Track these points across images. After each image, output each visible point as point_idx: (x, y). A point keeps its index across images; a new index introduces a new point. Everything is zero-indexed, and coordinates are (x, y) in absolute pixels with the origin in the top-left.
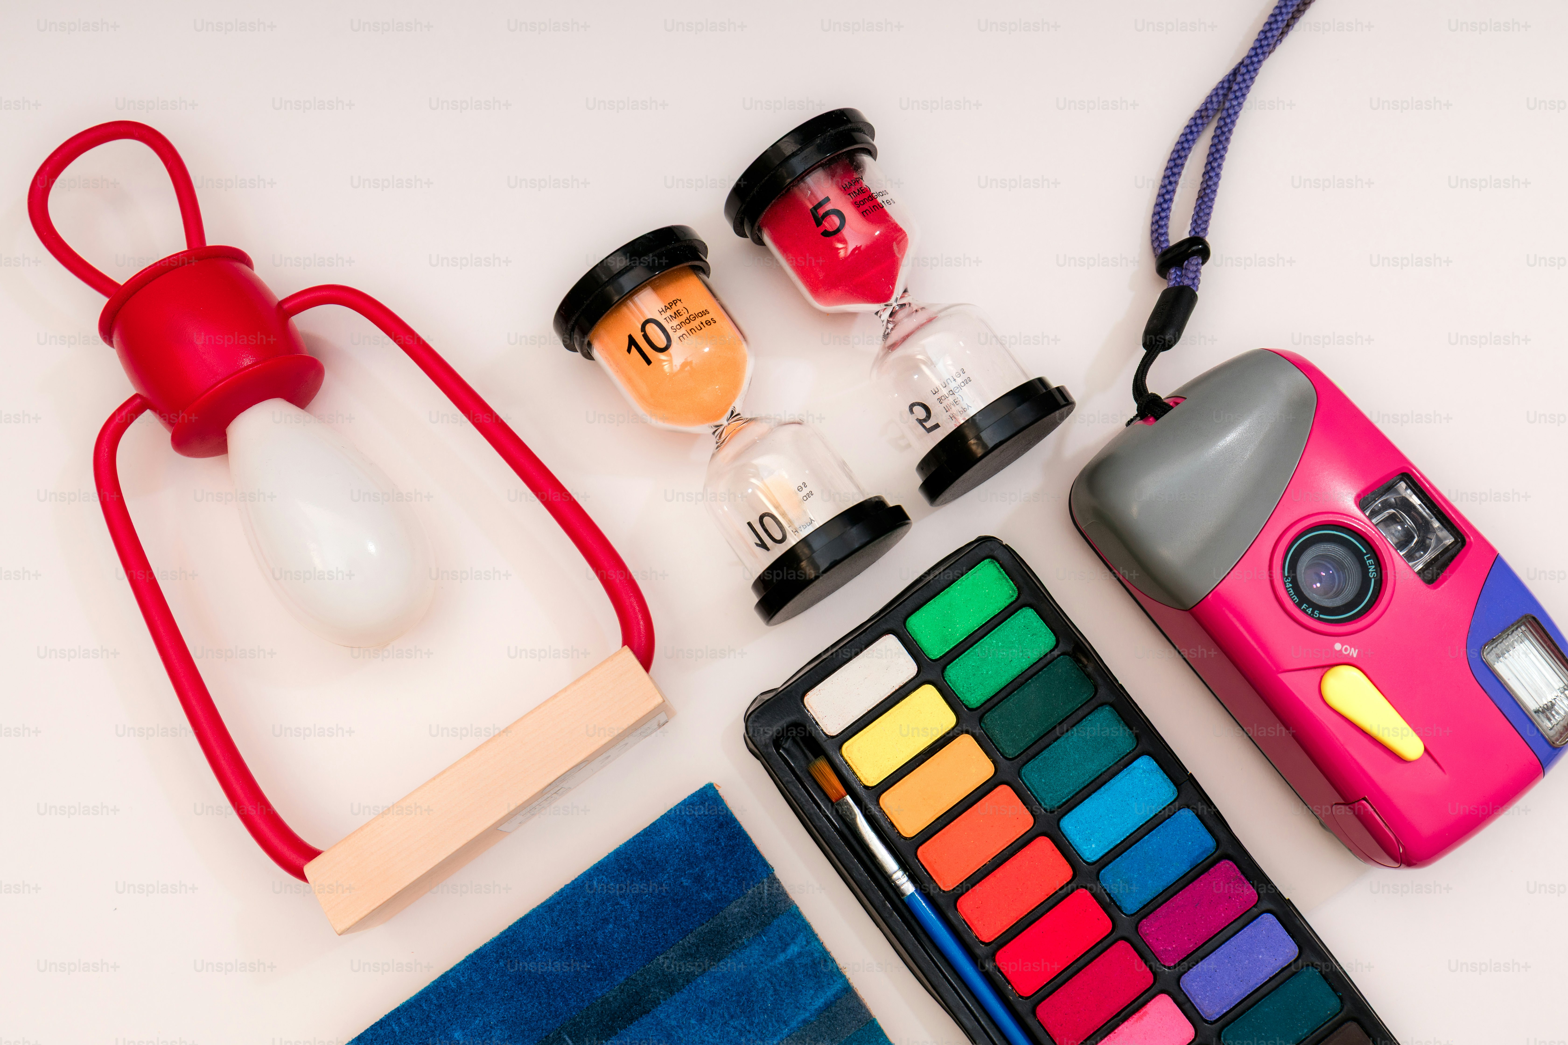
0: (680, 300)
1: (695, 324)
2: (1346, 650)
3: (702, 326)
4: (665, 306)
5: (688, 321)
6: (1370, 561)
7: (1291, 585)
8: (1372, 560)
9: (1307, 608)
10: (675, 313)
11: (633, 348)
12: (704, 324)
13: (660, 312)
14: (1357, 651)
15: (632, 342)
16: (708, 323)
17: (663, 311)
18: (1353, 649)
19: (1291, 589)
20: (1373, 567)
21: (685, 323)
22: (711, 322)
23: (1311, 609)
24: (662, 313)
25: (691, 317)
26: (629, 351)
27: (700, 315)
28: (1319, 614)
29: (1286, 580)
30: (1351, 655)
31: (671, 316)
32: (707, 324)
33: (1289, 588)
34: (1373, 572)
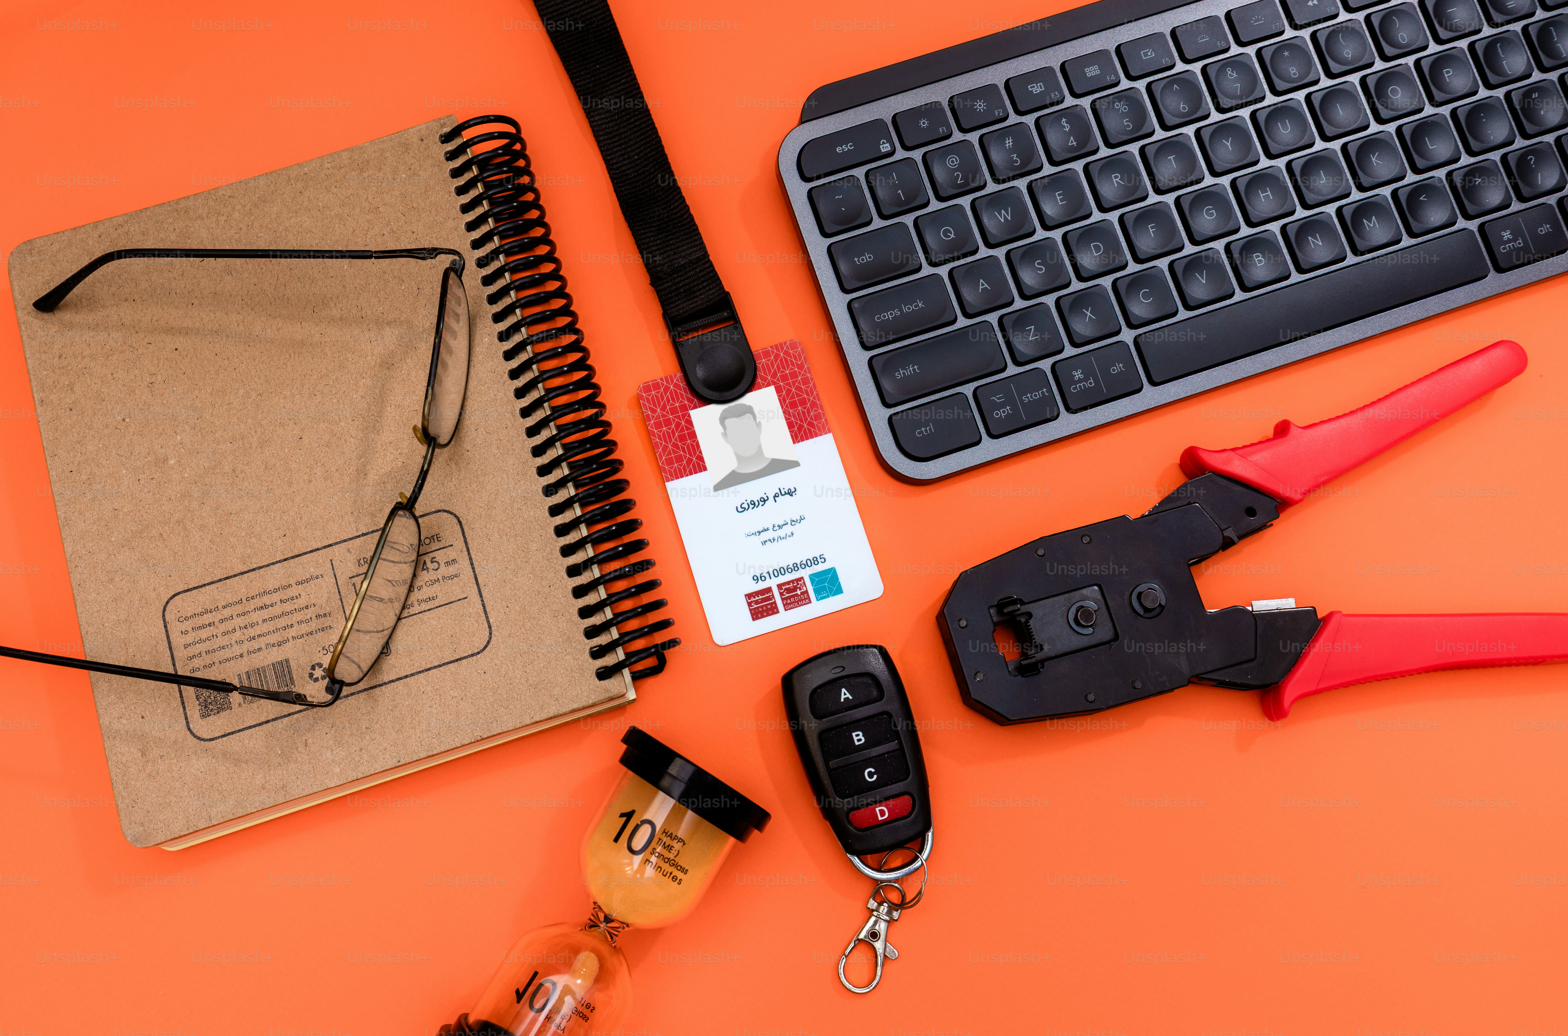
0: (684, 844)
1: (666, 867)
3: (668, 874)
4: (672, 834)
5: (666, 860)
10: (669, 846)
11: (624, 819)
12: (672, 876)
13: (664, 832)
15: (629, 815)
16: (675, 878)
17: (667, 833)
21: (664, 859)
22: (678, 881)
24: (664, 834)
25: (673, 862)
26: (622, 815)
27: (679, 868)
31: (665, 843)
32: (673, 878)
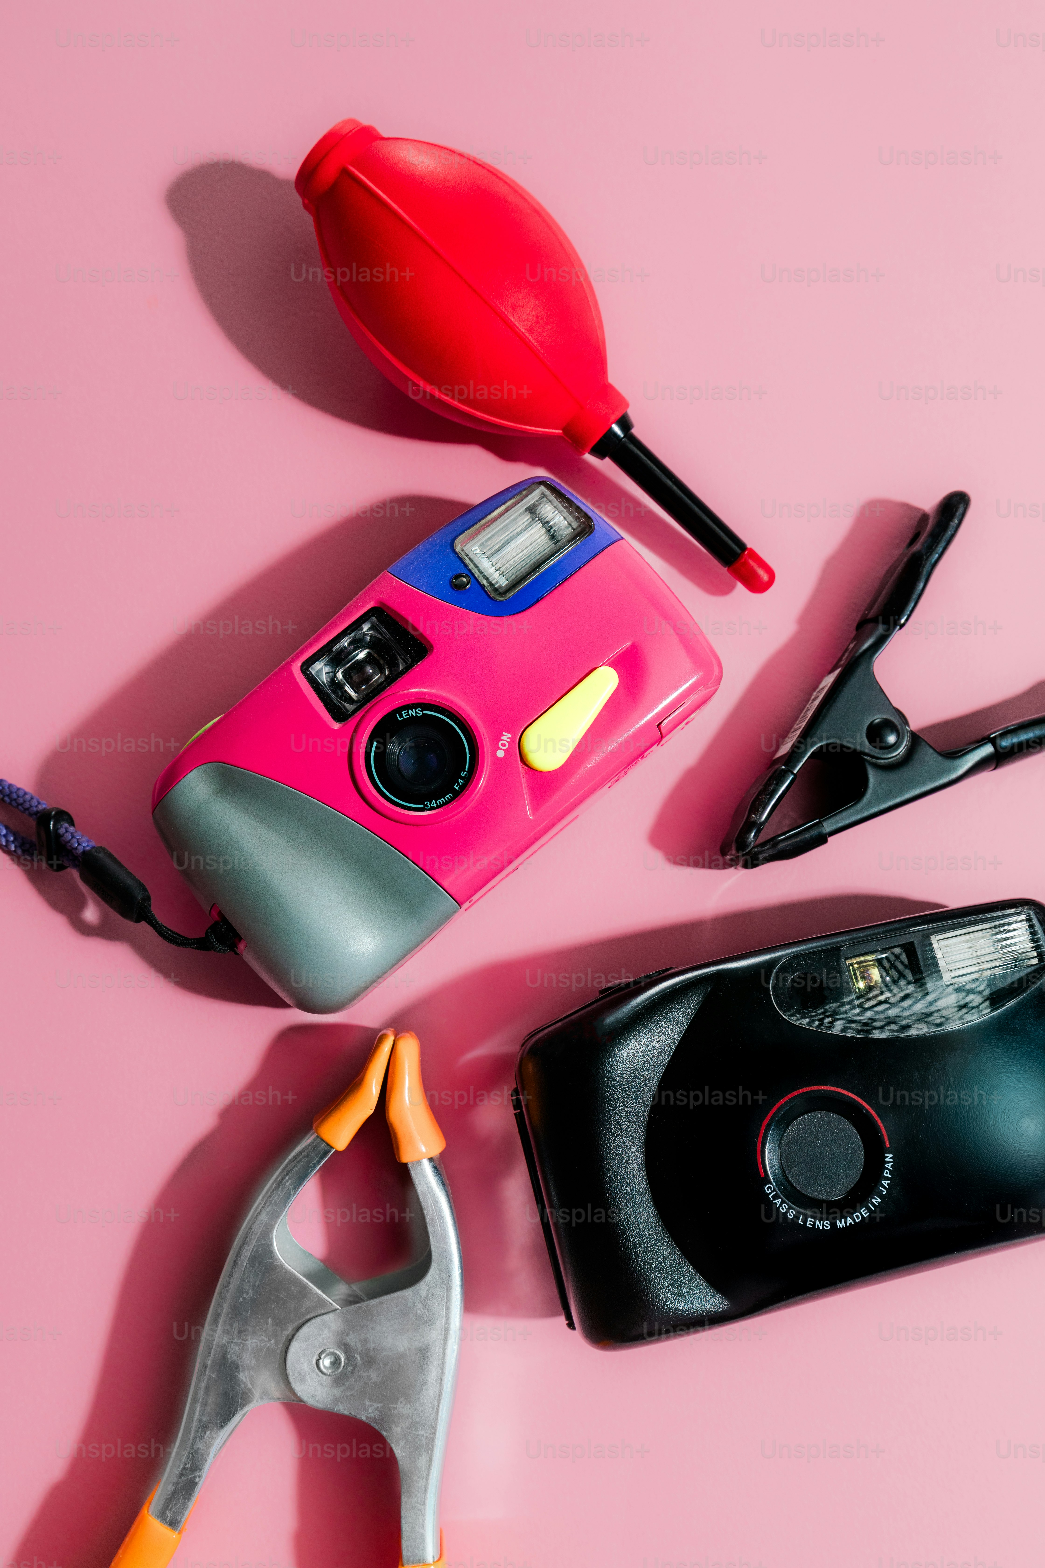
2: (504, 745)
6: (404, 715)
7: (434, 801)
8: (403, 712)
9: (459, 784)
14: (504, 733)
18: (503, 738)
19: (438, 802)
20: (410, 711)
23: (460, 780)
28: (464, 772)
29: (428, 806)
30: (509, 740)
33: (436, 803)
34: (416, 713)
